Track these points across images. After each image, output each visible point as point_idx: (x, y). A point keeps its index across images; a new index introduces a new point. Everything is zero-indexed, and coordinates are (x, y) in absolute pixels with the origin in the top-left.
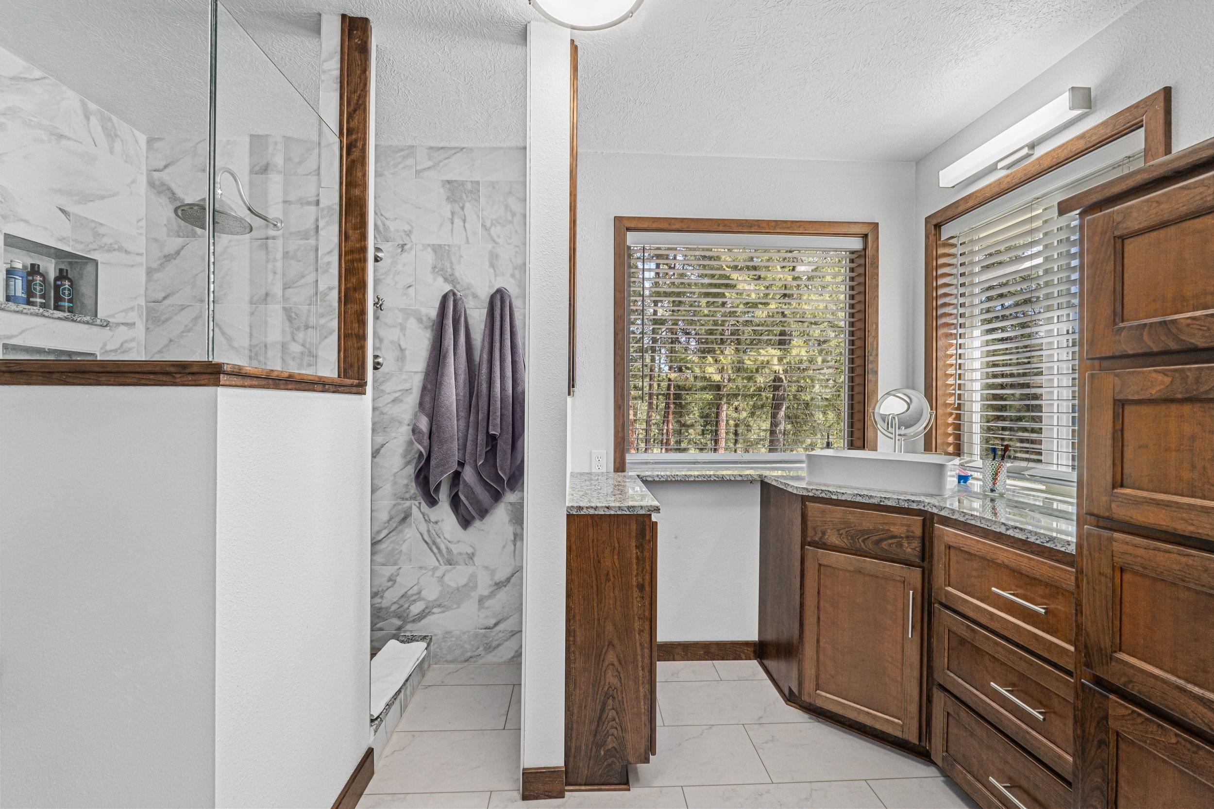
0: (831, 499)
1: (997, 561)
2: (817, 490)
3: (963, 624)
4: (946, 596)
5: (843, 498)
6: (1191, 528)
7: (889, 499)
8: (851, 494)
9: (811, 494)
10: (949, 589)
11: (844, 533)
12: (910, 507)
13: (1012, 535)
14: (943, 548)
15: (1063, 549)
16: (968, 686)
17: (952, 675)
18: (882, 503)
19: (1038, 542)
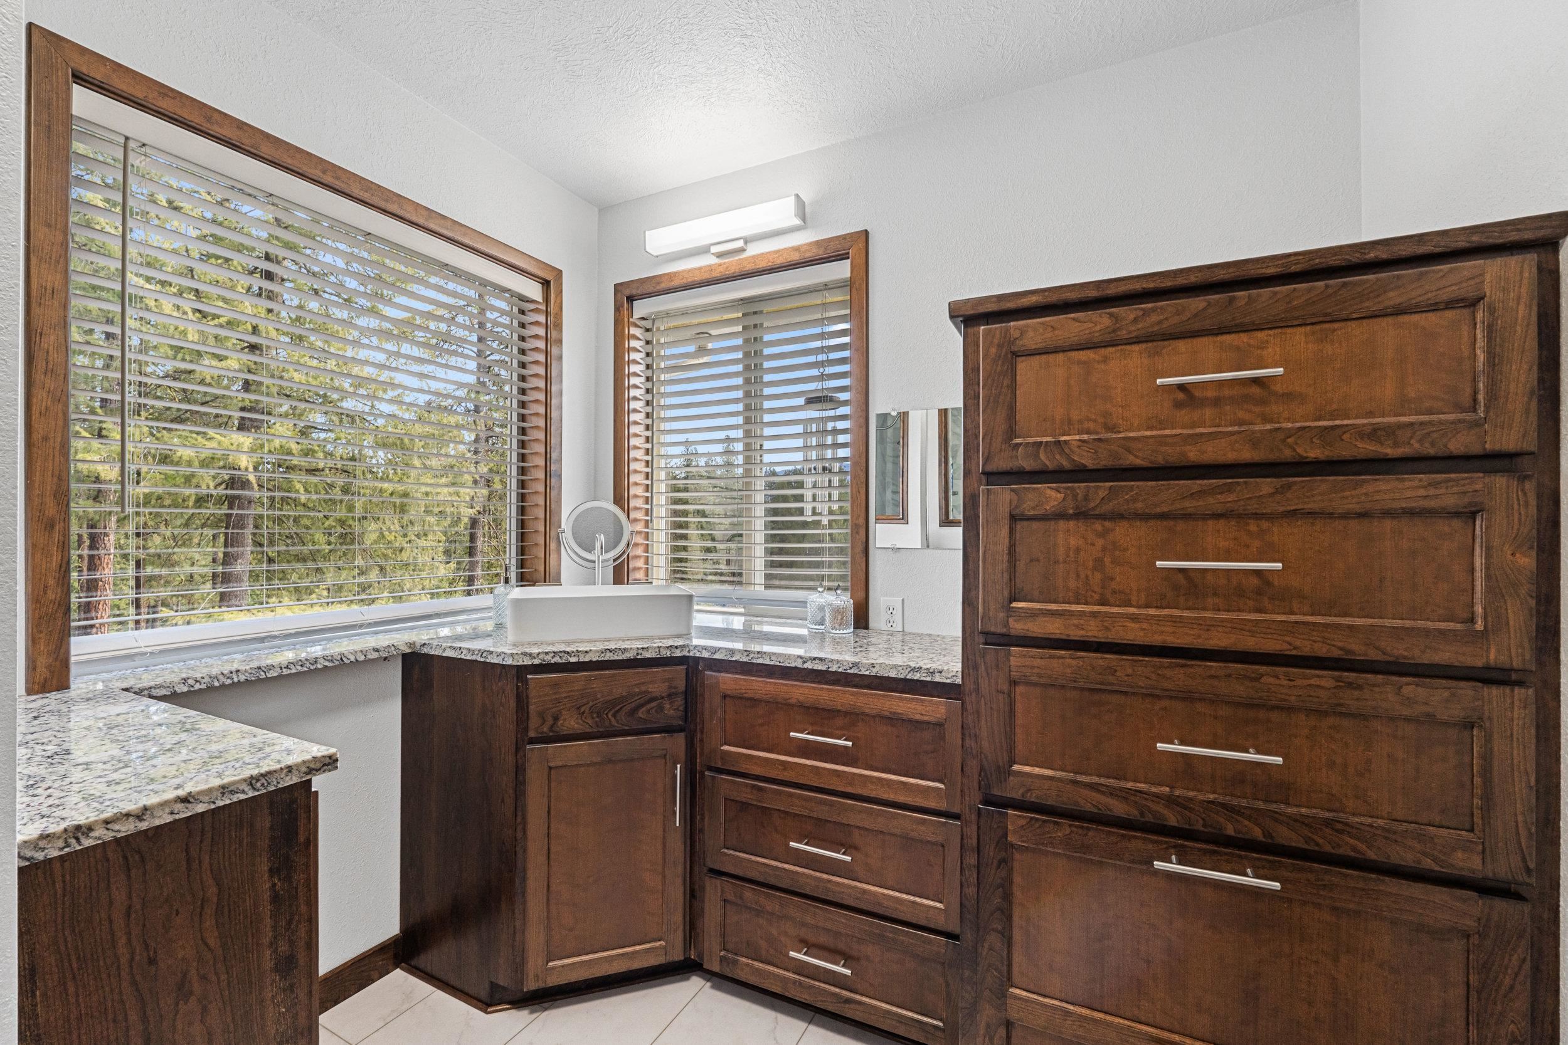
0: (570, 663)
1: (791, 701)
2: (547, 653)
3: (747, 785)
4: (722, 758)
5: (587, 659)
6: (1082, 633)
7: (647, 649)
8: (597, 651)
9: (537, 662)
10: (726, 748)
11: (587, 711)
12: (673, 655)
13: (810, 667)
14: (717, 700)
15: (867, 673)
16: (753, 858)
17: (731, 852)
18: (639, 657)
19: (840, 670)
